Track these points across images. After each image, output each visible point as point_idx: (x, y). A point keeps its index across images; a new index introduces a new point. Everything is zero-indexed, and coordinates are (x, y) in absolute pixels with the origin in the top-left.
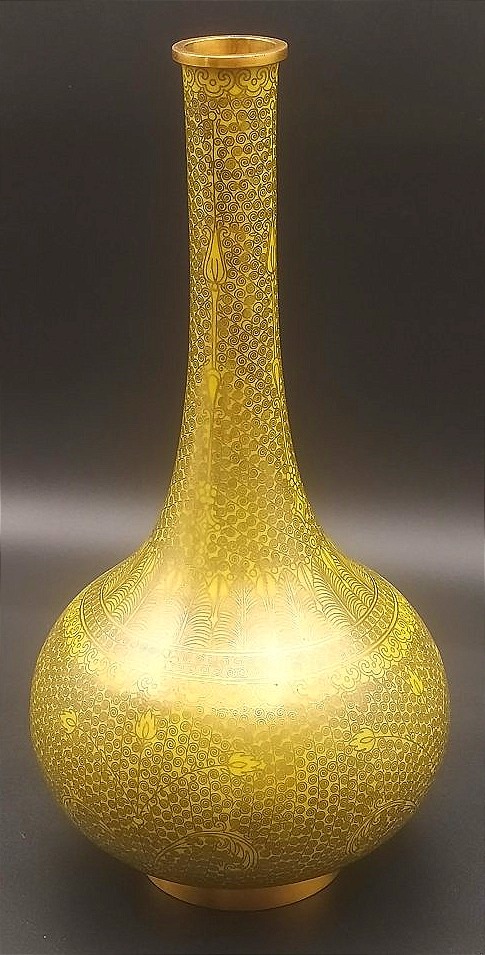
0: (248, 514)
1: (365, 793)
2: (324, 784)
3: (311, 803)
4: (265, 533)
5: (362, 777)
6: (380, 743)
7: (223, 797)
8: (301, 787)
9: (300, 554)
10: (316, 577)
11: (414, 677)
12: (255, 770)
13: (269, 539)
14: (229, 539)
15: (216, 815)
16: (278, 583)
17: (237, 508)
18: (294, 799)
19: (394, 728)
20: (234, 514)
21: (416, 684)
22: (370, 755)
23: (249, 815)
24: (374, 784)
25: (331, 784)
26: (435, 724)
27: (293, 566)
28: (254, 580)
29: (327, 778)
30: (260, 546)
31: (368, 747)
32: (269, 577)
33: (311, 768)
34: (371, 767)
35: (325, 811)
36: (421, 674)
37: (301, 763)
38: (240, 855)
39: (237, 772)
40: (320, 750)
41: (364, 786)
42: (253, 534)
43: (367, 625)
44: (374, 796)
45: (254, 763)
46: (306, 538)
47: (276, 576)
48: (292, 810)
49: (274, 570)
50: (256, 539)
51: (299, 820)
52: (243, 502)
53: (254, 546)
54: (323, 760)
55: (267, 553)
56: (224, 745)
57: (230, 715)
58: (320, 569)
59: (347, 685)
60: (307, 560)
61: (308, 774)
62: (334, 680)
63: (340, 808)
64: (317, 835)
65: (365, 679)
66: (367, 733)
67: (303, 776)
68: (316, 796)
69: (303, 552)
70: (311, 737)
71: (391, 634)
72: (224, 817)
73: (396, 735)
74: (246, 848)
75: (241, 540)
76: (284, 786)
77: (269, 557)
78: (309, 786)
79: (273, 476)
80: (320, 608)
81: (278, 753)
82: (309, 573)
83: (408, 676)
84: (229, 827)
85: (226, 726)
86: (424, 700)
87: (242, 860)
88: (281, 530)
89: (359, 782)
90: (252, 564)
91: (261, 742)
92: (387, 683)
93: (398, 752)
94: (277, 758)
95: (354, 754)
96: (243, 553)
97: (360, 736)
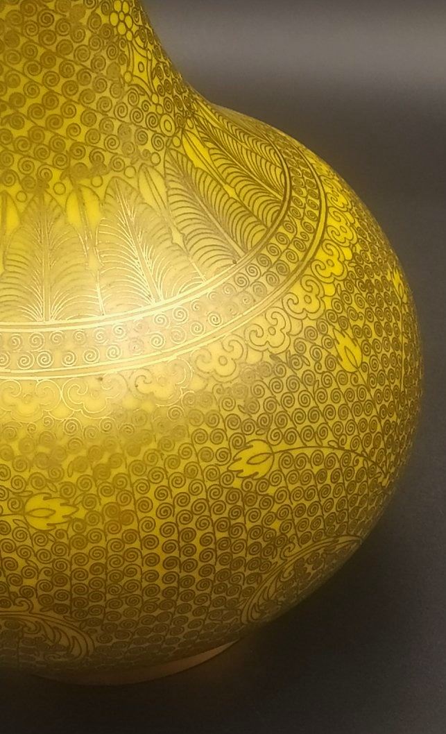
0: (43, 90)
1: (260, 540)
2: (188, 535)
3: (168, 564)
4: (76, 120)
5: (254, 517)
6: (283, 462)
7: (22, 563)
8: (150, 542)
9: (141, 149)
10: (172, 185)
11: (344, 342)
12: (70, 520)
13: (84, 129)
14: (16, 133)
15: (13, 589)
16: (102, 202)
17: (24, 80)
18: (139, 561)
19: (310, 434)
20: (19, 89)
21: (349, 352)
22: (266, 481)
23: (67, 587)
24: (276, 525)
25: (199, 534)
26: (385, 411)
27: (130, 172)
28: (61, 200)
29: (192, 525)
30: (69, 143)
31: (262, 470)
32: (87, 194)
33: (165, 511)
34: (268, 501)
35: (195, 574)
36: (361, 332)
37: (144, 505)
38: (64, 642)
39: (41, 524)
40: (178, 481)
41: (257, 531)
42: (55, 122)
43: (264, 261)
44: (278, 542)
45: (67, 510)
46: (154, 120)
47: (101, 192)
48: (138, 577)
49: (97, 181)
50: (62, 132)
51: (152, 590)
52: (33, 69)
53: (57, 144)
54: (184, 499)
55: (81, 153)
56: (17, 481)
57: (22, 434)
58: (182, 171)
59: (223, 371)
60: (155, 159)
61: (159, 523)
62: (200, 364)
63: (218, 567)
64: (186, 608)
65: (254, 358)
66: (259, 447)
67: (150, 525)
68: (176, 554)
69: (149, 146)
70: (160, 464)
71: (308, 271)
72: (27, 593)
73: (313, 443)
74: (71, 633)
75: (35, 135)
76: (122, 542)
77: (86, 161)
78: (162, 540)
79: (84, 21)
80: (178, 238)
81: (107, 492)
82: (159, 182)
83: (333, 342)
84: (37, 607)
85: (17, 452)
86: (363, 377)
87: (68, 649)
88: (104, 113)
89: (249, 525)
90: (56, 174)
91: (76, 476)
92: (294, 360)
93: (316, 469)
94: (105, 500)
95: (237, 483)
96: (41, 155)
97: (246, 455)
